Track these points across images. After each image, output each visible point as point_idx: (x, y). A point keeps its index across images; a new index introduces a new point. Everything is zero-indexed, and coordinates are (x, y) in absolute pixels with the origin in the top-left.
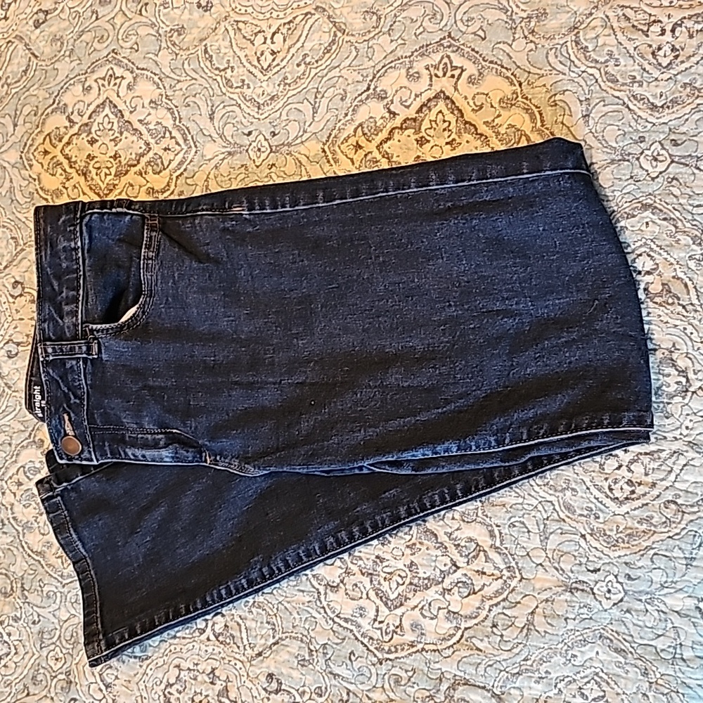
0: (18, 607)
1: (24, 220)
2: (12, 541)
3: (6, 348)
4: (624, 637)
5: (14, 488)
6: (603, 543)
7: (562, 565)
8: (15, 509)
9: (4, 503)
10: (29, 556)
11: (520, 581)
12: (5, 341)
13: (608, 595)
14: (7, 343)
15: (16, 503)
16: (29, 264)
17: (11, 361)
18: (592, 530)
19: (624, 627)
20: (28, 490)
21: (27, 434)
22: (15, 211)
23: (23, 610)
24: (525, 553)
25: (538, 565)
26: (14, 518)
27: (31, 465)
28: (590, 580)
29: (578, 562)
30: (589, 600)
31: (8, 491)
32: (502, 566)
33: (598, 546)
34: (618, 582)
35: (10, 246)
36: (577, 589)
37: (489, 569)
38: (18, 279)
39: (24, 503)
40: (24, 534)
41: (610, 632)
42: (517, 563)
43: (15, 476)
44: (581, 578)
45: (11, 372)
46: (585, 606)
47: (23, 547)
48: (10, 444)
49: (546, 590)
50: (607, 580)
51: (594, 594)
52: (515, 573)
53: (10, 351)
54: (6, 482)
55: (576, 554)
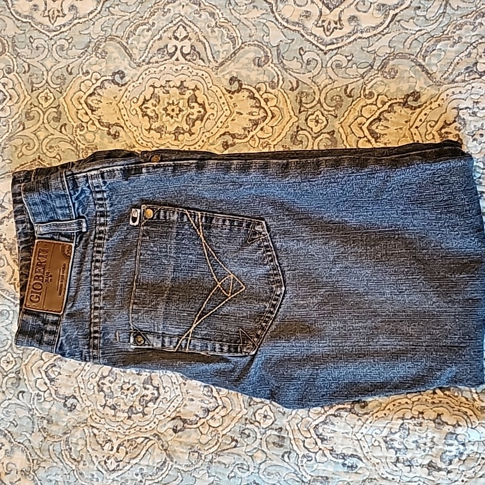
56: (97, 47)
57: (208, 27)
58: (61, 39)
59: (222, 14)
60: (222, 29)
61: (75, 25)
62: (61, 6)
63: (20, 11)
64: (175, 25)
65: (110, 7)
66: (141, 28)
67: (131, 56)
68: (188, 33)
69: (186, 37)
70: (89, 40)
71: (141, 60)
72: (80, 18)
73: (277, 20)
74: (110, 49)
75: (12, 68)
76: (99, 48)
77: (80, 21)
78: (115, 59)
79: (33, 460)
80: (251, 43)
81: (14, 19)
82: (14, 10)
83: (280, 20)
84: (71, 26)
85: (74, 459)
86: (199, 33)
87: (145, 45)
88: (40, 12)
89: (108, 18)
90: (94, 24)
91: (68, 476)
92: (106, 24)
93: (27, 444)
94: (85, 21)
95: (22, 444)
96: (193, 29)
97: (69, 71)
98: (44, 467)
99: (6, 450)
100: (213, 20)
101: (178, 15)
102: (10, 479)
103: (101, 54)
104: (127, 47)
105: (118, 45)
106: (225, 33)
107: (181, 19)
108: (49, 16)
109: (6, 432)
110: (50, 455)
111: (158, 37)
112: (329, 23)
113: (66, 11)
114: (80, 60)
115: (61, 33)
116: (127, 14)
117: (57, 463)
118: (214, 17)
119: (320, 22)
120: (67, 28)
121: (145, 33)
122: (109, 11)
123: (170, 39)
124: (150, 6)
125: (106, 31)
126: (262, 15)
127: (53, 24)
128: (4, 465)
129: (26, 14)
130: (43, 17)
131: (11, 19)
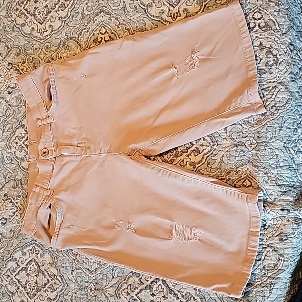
0: (19, 191)
1: (10, 38)
2: (16, 166)
3: (7, 90)
4: (257, 161)
5: (15, 145)
6: (248, 126)
7: (233, 137)
8: (16, 153)
9: (11, 152)
10: (23, 171)
11: (217, 146)
12: (7, 87)
13: (251, 146)
14: (8, 88)
15: (16, 151)
16: (13, 55)
17: (10, 95)
18: (244, 122)
19: (257, 157)
20: (20, 145)
21: (18, 123)
22: (6, 35)
23: (22, 193)
24: (219, 135)
25: (223, 139)
26: (16, 157)
27: (21, 135)
28: (244, 141)
29: (239, 135)
30: (243, 148)
31: (12, 147)
32: (210, 141)
33: (246, 127)
34: (254, 140)
35: (5, 50)
36: (239, 145)
37: (205, 143)
38: (10, 62)
39: (19, 151)
40: (21, 163)
41: (252, 160)
42: (216, 139)
43: (15, 140)
44: (240, 140)
45: (10, 100)
46: (242, 151)
47: (20, 168)
48: (12, 128)
49: (227, 147)
50: (250, 140)
51: (245, 146)
52: (215, 143)
53: (9, 91)
54: (11, 143)
55: (238, 132)
56: (64, 44)
57: (116, 25)
58: (46, 43)
59: (122, 18)
60: (122, 25)
61: (52, 35)
62: (45, 26)
63: (26, 32)
64: (100, 27)
65: (68, 23)
66: (84, 31)
67: (80, 46)
68: (106, 30)
69: (106, 32)
70: (60, 41)
71: (86, 47)
72: (54, 31)
73: (148, 16)
74: (70, 44)
75: (25, 61)
76: (65, 44)
77: (55, 32)
78: (73, 49)
79: (54, 257)
80: (137, 30)
81: (24, 36)
82: (23, 32)
83: (150, 16)
84: (50, 35)
85: (74, 254)
86: (112, 29)
87: (87, 39)
88: (35, 31)
89: (68, 29)
90: (61, 33)
91: (72, 263)
92: (67, 32)
93: (50, 249)
94: (57, 32)
95: (48, 250)
96: (108, 28)
97: (52, 58)
98: (60, 260)
99: (41, 254)
100: (117, 21)
101: (100, 22)
102: (45, 268)
103: (66, 47)
104: (79, 41)
105: (74, 41)
106: (124, 27)
107: (102, 24)
108: (40, 32)
109: (40, 245)
110: (62, 253)
111: (92, 34)
112: (174, 14)
113: (47, 29)
114: (57, 52)
115: (46, 40)
116: (76, 25)
117: (66, 257)
118: (118, 20)
119: (169, 14)
120: (49, 37)
121: (86, 33)
122: (68, 25)
123: (98, 34)
124: (87, 19)
125: (67, 35)
126: (141, 15)
127: (42, 36)
128: (41, 262)
129: (29, 33)
130: (37, 33)
131: (22, 36)
